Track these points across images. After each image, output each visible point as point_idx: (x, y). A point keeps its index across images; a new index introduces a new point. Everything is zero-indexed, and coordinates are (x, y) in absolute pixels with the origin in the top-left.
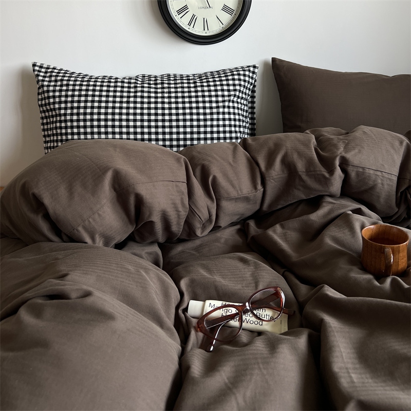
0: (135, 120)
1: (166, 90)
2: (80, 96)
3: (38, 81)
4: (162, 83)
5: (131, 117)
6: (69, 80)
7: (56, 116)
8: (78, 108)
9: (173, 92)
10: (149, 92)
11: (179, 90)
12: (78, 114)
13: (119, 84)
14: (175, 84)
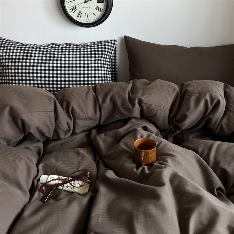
0: (45, 70)
1: (63, 53)
2: (16, 56)
5: (43, 68)
6: (11, 47)
7: (4, 66)
8: (15, 62)
9: (67, 54)
11: (71, 53)
12: (15, 66)
13: (38, 49)
14: (69, 49)
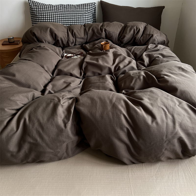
1: (67, 9)
2: (42, 10)
3: (30, 5)
4: (66, 7)
5: (57, 17)
7: (36, 16)
8: (42, 14)
9: (69, 10)
10: (62, 10)
11: (71, 9)
12: (42, 16)
13: (54, 7)
14: (70, 8)
